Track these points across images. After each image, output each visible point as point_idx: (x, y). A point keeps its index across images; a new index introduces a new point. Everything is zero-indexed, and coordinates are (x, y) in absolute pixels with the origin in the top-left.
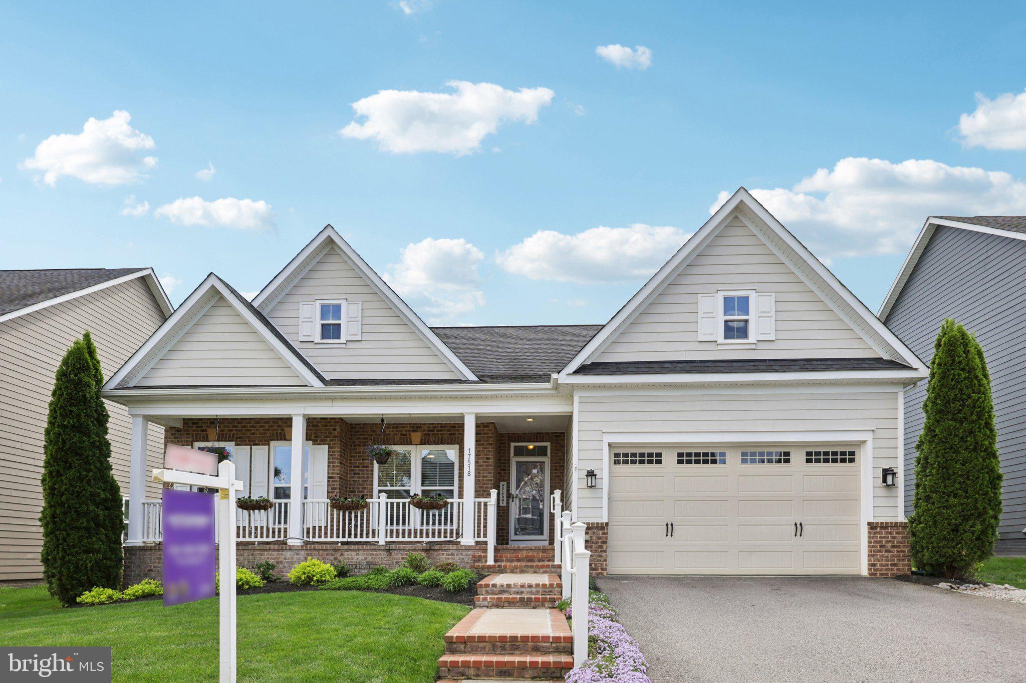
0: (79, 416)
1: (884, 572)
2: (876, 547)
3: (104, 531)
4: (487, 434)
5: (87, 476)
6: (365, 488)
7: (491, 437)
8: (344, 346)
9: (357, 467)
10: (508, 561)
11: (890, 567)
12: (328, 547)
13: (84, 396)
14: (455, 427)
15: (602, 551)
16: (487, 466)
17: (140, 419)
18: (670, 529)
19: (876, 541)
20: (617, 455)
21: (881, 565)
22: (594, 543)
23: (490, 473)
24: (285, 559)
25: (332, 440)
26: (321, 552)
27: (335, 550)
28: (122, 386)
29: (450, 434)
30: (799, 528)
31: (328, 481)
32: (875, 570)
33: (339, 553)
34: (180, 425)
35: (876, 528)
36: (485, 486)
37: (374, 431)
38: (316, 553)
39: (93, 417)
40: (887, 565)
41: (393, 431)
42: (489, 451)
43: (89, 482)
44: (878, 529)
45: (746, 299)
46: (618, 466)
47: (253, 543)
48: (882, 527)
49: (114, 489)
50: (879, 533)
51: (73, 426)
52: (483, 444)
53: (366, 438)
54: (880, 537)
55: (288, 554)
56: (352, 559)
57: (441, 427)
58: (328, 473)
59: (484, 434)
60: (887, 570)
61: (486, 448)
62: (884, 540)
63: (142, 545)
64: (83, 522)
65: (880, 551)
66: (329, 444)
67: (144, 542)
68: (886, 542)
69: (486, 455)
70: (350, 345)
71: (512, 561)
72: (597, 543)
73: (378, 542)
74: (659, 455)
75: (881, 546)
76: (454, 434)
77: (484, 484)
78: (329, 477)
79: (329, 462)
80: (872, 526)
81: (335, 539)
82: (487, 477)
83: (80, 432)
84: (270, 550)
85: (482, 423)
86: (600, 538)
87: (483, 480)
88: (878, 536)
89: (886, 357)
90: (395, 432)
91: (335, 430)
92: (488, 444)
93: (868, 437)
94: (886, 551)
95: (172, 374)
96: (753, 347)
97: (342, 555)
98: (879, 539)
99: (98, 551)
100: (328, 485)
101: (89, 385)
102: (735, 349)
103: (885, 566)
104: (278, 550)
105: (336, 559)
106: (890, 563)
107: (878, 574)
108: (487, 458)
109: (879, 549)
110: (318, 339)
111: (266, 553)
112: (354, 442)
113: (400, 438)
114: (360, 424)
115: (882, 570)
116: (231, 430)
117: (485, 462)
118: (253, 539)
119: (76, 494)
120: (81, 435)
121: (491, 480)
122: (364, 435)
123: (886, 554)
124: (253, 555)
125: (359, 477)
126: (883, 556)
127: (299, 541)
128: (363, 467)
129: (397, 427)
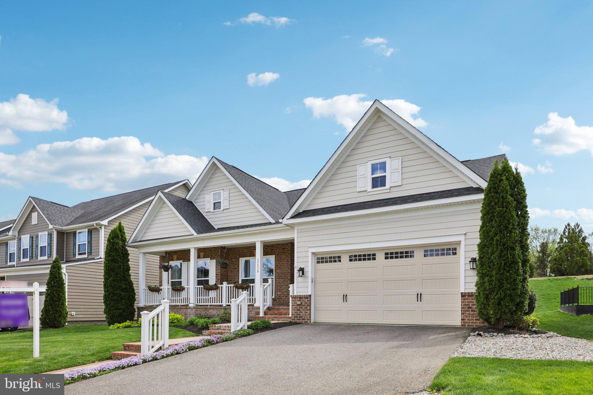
0: (114, 256)
1: (470, 324)
2: (465, 308)
3: (124, 301)
4: (288, 248)
5: (117, 279)
6: (235, 279)
7: (290, 250)
8: (222, 212)
9: (233, 269)
10: (270, 314)
11: (475, 321)
12: (203, 307)
13: (116, 248)
14: (273, 246)
15: (307, 310)
16: (288, 265)
17: (142, 254)
18: (345, 297)
19: (465, 304)
20: (318, 259)
21: (469, 320)
22: (303, 306)
23: (289, 269)
24: (188, 313)
25: (217, 257)
26: (201, 309)
27: (206, 309)
28: (134, 241)
29: (271, 250)
30: (419, 297)
31: (216, 276)
32: (464, 323)
33: (207, 310)
34: (164, 255)
35: (465, 296)
36: (287, 276)
37: (239, 251)
38: (199, 310)
39: (120, 255)
40: (473, 320)
41: (247, 250)
42: (289, 257)
43: (118, 282)
44: (466, 297)
45: (385, 163)
46: (319, 264)
47: (178, 305)
48: (469, 296)
49: (131, 284)
50: (467, 299)
51: (111, 260)
52: (286, 254)
53: (236, 255)
54: (468, 302)
55: (189, 310)
56: (212, 313)
57: (267, 247)
58: (216, 273)
59: (286, 248)
60: (472, 323)
61: (287, 256)
62: (470, 304)
63: (144, 306)
64: (115, 298)
65: (467, 311)
66: (216, 259)
67: (144, 305)
68: (472, 305)
69: (287, 259)
70: (225, 211)
71: (272, 315)
72: (305, 305)
73: (223, 305)
74: (339, 257)
75: (469, 308)
76: (273, 250)
77: (286, 274)
78: (216, 275)
79: (216, 268)
80: (463, 295)
81: (207, 304)
82: (288, 271)
83: (115, 262)
84: (183, 308)
85: (285, 243)
86: (306, 303)
87: (286, 272)
88: (467, 301)
89: (475, 186)
90: (248, 251)
91: (218, 252)
92: (288, 254)
93: (462, 238)
94: (472, 311)
95: (151, 235)
96: (388, 191)
97: (208, 311)
98: (467, 303)
99: (121, 309)
100: (216, 278)
101: (118, 243)
102: (380, 194)
103: (471, 320)
104: (186, 309)
105: (206, 313)
106: (474, 318)
107: (466, 326)
108: (288, 261)
109: (467, 309)
110: (212, 210)
111: (182, 310)
112: (231, 257)
113: (250, 254)
114: (233, 248)
115: (469, 323)
116: (181, 255)
117: (286, 263)
118: (179, 304)
119: (113, 287)
120: (115, 263)
121: (289, 272)
122: (235, 253)
123: (472, 313)
124: (177, 311)
125: (233, 274)
126: (469, 314)
127: (193, 304)
128: (235, 268)
129: (248, 248)
